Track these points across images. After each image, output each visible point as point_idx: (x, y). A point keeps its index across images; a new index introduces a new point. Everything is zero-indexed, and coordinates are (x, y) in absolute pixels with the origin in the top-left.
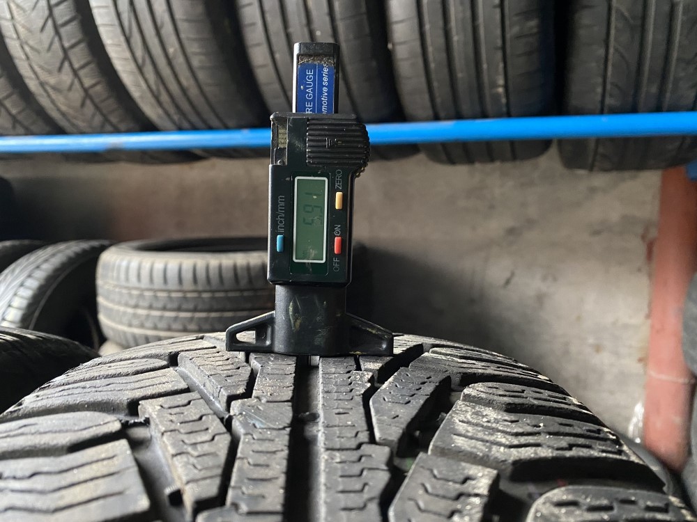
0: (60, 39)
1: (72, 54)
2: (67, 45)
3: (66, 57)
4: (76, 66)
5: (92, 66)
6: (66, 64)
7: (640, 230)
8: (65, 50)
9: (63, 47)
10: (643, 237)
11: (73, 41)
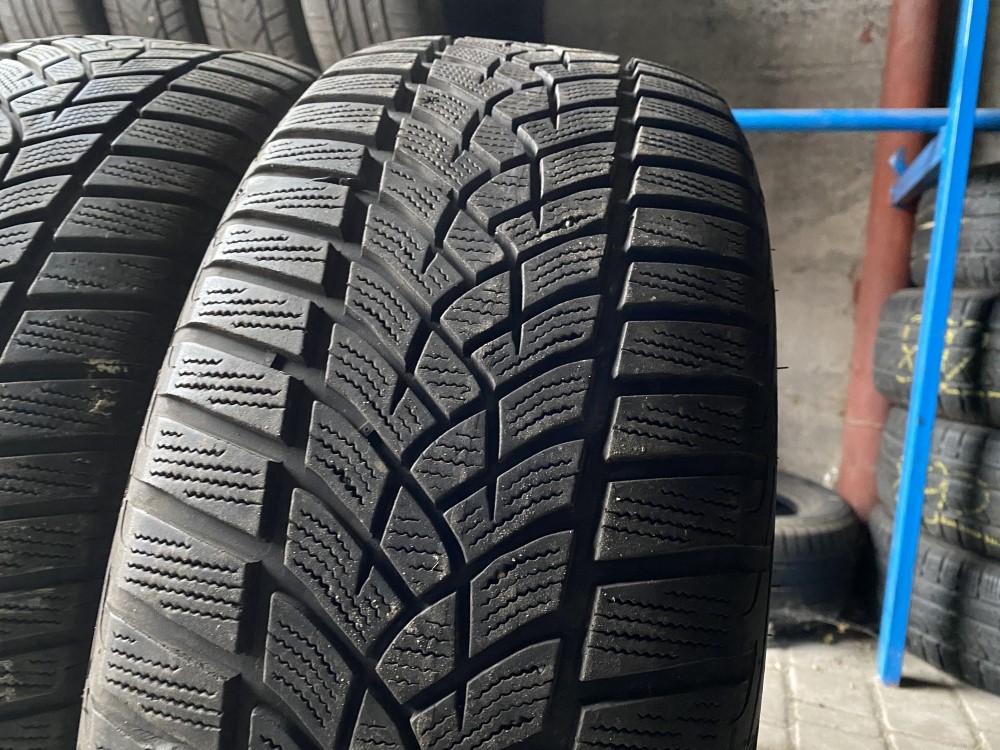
0: (262, 9)
1: (271, 26)
2: (267, 15)
3: (264, 28)
4: (273, 37)
5: (290, 38)
6: (263, 36)
7: (847, 269)
8: (264, 21)
9: (262, 17)
10: (851, 276)
11: (275, 11)
